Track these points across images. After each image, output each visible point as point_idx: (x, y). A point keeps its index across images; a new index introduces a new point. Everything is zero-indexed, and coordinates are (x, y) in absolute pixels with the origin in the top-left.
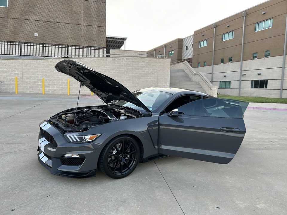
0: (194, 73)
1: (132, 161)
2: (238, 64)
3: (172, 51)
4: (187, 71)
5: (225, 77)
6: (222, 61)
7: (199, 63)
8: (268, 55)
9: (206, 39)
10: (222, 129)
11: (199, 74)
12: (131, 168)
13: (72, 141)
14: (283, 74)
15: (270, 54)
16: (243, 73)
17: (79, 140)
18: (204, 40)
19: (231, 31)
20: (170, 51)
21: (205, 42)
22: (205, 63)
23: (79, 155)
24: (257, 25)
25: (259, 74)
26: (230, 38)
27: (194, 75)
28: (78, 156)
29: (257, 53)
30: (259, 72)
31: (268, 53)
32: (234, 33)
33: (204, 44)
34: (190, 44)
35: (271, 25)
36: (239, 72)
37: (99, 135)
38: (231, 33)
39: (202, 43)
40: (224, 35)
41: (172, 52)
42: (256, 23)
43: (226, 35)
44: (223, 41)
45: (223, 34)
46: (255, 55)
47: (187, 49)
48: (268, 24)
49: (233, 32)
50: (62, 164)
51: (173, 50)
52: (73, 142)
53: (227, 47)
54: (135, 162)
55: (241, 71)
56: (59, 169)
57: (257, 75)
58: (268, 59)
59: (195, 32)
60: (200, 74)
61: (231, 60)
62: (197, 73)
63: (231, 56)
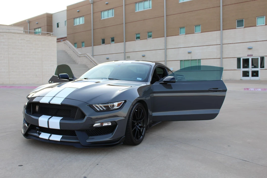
0: (80, 55)
1: (142, 128)
2: (121, 45)
3: (38, 28)
4: (70, 52)
5: (108, 60)
6: (103, 42)
7: (75, 43)
8: (150, 37)
9: (83, 16)
10: (209, 90)
11: (86, 55)
12: (143, 134)
13: (98, 110)
14: (166, 56)
15: (151, 35)
16: (127, 55)
17: (105, 109)
18: (80, 17)
19: (110, 9)
20: (36, 28)
21: (81, 19)
22: (84, 44)
23: (111, 122)
24: (136, 4)
25: (144, 56)
26: (110, 16)
27: (80, 57)
28: (110, 124)
29: (139, 34)
30: (143, 53)
31: (150, 34)
32: (115, 12)
33: (80, 21)
34: (62, 20)
35: (151, 6)
36: (123, 54)
37: (123, 101)
38: (110, 11)
39: (78, 20)
40: (103, 13)
41: (40, 30)
42: (136, 3)
43: (106, 13)
44: (103, 19)
45: (101, 12)
46: (138, 36)
47: (58, 27)
48: (147, 5)
49: (113, 10)
50: (90, 136)
51: (40, 28)
52: (100, 111)
53: (107, 26)
54: (144, 128)
55: (125, 53)
56: (87, 141)
57: (142, 57)
58: (150, 40)
59: (68, 7)
60: (88, 56)
61: (113, 40)
62: (84, 54)
63: (112, 37)
